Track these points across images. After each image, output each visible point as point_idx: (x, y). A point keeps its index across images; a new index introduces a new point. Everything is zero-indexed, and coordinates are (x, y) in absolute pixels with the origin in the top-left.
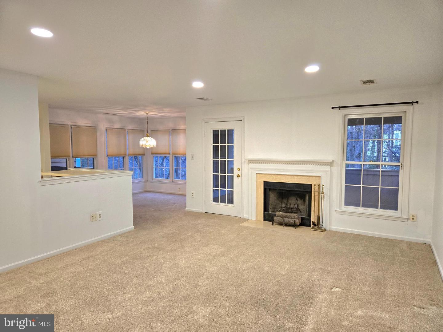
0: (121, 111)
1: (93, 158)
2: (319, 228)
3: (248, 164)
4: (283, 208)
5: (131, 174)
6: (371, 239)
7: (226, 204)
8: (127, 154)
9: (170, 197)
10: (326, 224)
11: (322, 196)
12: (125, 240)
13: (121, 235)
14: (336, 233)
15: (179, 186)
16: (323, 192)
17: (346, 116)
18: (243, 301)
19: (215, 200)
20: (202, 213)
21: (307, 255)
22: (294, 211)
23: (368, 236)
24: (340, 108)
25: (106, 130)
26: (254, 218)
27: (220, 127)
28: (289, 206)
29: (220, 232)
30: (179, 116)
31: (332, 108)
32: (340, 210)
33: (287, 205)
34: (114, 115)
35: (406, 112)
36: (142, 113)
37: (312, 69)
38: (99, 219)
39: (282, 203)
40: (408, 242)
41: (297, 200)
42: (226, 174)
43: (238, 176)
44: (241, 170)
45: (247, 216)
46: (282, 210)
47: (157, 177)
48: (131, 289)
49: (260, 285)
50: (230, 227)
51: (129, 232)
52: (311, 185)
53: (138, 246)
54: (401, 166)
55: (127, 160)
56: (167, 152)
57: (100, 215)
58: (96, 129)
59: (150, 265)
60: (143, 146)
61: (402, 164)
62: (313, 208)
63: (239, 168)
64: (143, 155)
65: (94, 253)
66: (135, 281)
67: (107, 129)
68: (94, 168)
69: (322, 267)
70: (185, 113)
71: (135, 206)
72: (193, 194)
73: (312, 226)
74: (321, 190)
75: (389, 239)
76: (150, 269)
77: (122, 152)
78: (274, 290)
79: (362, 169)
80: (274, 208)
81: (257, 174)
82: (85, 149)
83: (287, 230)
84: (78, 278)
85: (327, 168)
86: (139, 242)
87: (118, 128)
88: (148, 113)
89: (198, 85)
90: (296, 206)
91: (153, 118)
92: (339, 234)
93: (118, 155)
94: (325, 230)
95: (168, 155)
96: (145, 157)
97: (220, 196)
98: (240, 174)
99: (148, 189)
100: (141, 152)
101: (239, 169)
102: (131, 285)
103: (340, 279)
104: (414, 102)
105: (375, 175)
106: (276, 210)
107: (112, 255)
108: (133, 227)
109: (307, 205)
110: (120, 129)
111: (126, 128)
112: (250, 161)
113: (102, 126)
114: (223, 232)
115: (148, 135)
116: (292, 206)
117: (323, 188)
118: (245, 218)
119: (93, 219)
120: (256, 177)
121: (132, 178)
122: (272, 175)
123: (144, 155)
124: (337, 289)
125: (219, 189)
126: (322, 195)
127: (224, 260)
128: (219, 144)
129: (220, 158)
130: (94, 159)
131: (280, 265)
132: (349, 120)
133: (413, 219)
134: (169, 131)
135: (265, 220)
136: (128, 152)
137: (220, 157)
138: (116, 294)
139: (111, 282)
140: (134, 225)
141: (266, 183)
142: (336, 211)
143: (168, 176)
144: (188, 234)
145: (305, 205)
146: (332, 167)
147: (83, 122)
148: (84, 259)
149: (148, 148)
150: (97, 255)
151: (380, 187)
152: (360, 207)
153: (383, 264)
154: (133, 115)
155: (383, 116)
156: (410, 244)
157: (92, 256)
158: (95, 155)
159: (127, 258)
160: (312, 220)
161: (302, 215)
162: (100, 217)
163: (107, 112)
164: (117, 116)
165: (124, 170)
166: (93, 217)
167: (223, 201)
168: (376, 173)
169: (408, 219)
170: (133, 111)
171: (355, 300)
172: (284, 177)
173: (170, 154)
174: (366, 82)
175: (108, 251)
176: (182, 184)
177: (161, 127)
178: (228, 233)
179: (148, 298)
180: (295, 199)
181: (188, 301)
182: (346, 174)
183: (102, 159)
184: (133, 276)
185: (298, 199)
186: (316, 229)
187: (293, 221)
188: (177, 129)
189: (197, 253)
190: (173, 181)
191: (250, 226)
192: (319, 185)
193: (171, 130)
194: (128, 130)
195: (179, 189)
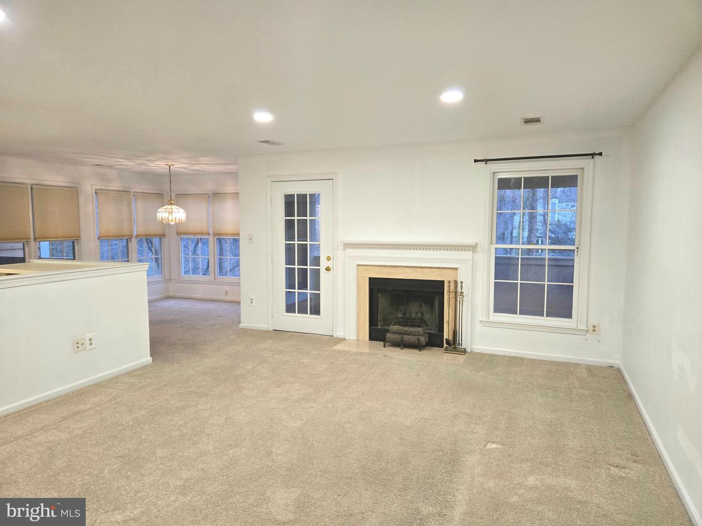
0: (124, 161)
1: (73, 242)
2: (455, 348)
3: (344, 250)
4: (400, 318)
5: (144, 269)
6: (534, 363)
7: (309, 315)
8: (135, 234)
9: (211, 306)
10: (466, 342)
11: (461, 299)
12: (137, 381)
13: (129, 373)
14: (482, 355)
15: (227, 288)
16: (462, 293)
17: (496, 174)
18: (350, 475)
19: (290, 309)
20: (267, 332)
21: (443, 392)
22: (415, 324)
23: (529, 359)
24: (486, 161)
25: (96, 193)
26: (353, 337)
27: (296, 189)
28: (408, 315)
29: (301, 361)
30: (226, 171)
31: (475, 162)
32: (487, 319)
33: (405, 314)
34: (110, 167)
35: (583, 168)
36: (159, 165)
37: (452, 97)
38: (88, 347)
39: (397, 311)
40: (587, 365)
41: (421, 306)
42: (307, 266)
43: (328, 269)
44: (332, 259)
45: (343, 333)
46: (398, 321)
47: (187, 272)
48: (154, 468)
49: (374, 446)
50: (316, 352)
51: (144, 367)
52: (443, 282)
53: (162, 391)
54: (577, 251)
55: (134, 245)
56: (205, 231)
57: (90, 340)
58: (77, 191)
59: (186, 423)
60: (164, 221)
61: (578, 248)
62: (446, 318)
63: (329, 257)
64: (162, 236)
65: (82, 407)
66: (160, 452)
67: (98, 191)
68: (74, 259)
69: (468, 411)
70: (237, 166)
71: (153, 323)
72: (252, 300)
73: (445, 345)
74: (459, 290)
75: (560, 363)
76: (185, 429)
77: (125, 231)
78: (396, 453)
79: (520, 256)
80: (385, 320)
81: (358, 265)
82: (58, 226)
83: (407, 354)
84: (55, 452)
85: (468, 255)
86: (163, 384)
87: (117, 189)
88: (173, 165)
89: (263, 117)
90: (419, 315)
91: (179, 174)
92: (487, 357)
93: (119, 237)
94: (464, 351)
95: (206, 237)
96: (165, 241)
97: (298, 302)
98: (331, 267)
99: (171, 294)
100: (158, 230)
101: (329, 259)
102: (154, 459)
103: (496, 429)
104: (596, 154)
105: (538, 265)
106: (388, 322)
107: (115, 409)
108: (148, 359)
109: (437, 314)
110: (122, 193)
111: (132, 190)
112: (348, 246)
113: (89, 187)
114: (306, 361)
115: (172, 202)
116: (413, 315)
117: (462, 286)
118: (340, 337)
119: (78, 347)
120: (357, 270)
121: (148, 275)
122: (383, 268)
123: (164, 235)
124: (494, 446)
125: (296, 290)
126: (460, 296)
127: (312, 407)
128: (296, 218)
129: (298, 241)
130: (76, 244)
131: (403, 411)
132: (501, 181)
133: (594, 331)
134: (208, 195)
135: (371, 338)
136: (135, 231)
137: (298, 238)
138: (128, 477)
139: (116, 457)
140: (152, 354)
141: (372, 281)
142: (481, 321)
143: (206, 272)
144: (247, 368)
145: (432, 314)
146: (476, 254)
147: (53, 178)
148: (64, 419)
149: (173, 223)
150: (89, 410)
151: (546, 283)
152: (517, 314)
153: (557, 402)
154: (143, 167)
155: (550, 174)
156: (591, 369)
157: (78, 413)
158: (77, 237)
159: (143, 412)
160: (446, 336)
161: (429, 330)
162: (91, 344)
163: (97, 162)
164: (116, 169)
165: (128, 261)
166: (78, 345)
167: (303, 310)
168: (540, 262)
169: (587, 330)
170: (145, 162)
171: (522, 460)
172: (400, 270)
173: (209, 234)
174: (528, 121)
175: (108, 401)
176: (232, 284)
177: (193, 190)
178: (314, 363)
179: (186, 480)
180: (418, 303)
181: (256, 480)
182: (496, 264)
183: (89, 243)
184: (157, 443)
185: (423, 305)
186: (450, 351)
187: (416, 340)
189: (266, 399)
190: (216, 279)
191: (347, 349)
192: (456, 282)
193: (210, 194)
194: (135, 194)
195: (226, 292)
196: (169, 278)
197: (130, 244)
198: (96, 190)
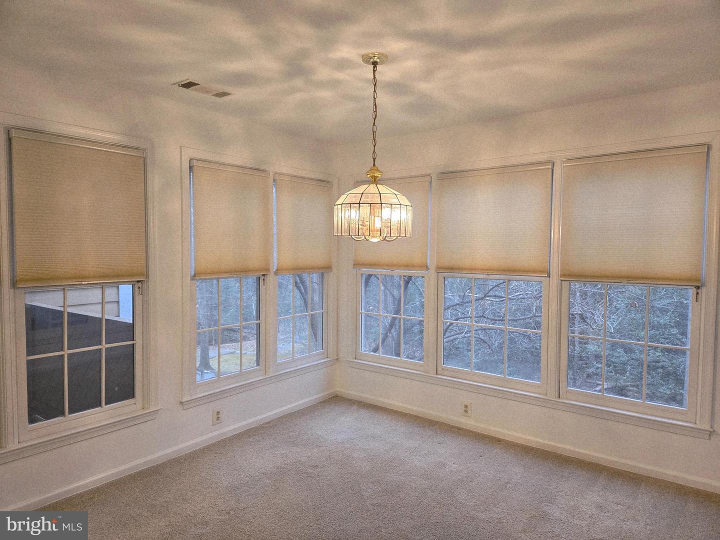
1: (132, 287)
25: (190, 167)
55: (271, 289)
56: (417, 260)
58: (145, 159)
64: (325, 270)
67: (195, 163)
77: (254, 260)
87: (240, 164)
93: (240, 272)
95: (421, 274)
96: (331, 278)
110: (250, 172)
111: (272, 170)
113: (174, 151)
123: (328, 268)
134: (428, 178)
136: (275, 261)
143: (417, 351)
158: (141, 274)
173: (427, 268)
188: (469, 167)
190: (439, 369)
193: (434, 177)
194: (277, 177)
195: (466, 406)
196: (335, 357)
197: (262, 288)
198: (191, 160)
